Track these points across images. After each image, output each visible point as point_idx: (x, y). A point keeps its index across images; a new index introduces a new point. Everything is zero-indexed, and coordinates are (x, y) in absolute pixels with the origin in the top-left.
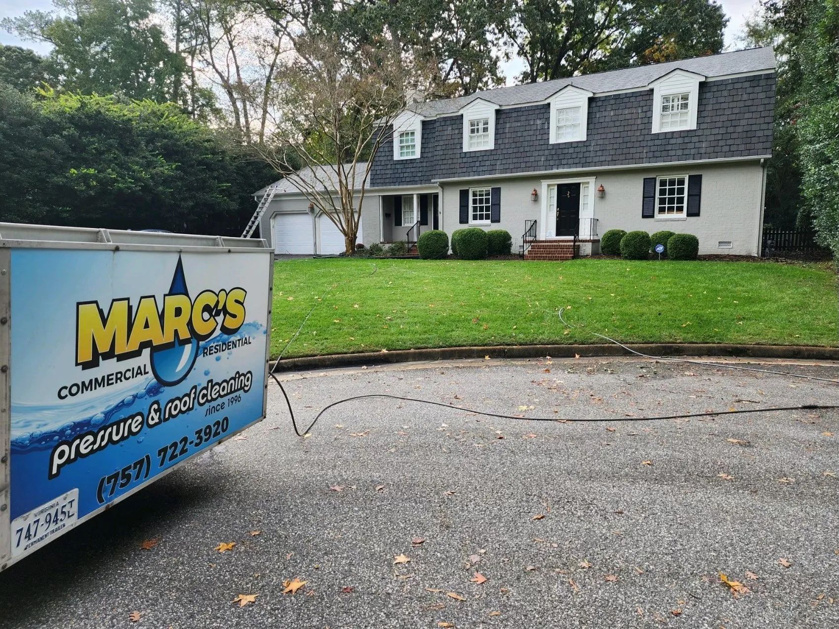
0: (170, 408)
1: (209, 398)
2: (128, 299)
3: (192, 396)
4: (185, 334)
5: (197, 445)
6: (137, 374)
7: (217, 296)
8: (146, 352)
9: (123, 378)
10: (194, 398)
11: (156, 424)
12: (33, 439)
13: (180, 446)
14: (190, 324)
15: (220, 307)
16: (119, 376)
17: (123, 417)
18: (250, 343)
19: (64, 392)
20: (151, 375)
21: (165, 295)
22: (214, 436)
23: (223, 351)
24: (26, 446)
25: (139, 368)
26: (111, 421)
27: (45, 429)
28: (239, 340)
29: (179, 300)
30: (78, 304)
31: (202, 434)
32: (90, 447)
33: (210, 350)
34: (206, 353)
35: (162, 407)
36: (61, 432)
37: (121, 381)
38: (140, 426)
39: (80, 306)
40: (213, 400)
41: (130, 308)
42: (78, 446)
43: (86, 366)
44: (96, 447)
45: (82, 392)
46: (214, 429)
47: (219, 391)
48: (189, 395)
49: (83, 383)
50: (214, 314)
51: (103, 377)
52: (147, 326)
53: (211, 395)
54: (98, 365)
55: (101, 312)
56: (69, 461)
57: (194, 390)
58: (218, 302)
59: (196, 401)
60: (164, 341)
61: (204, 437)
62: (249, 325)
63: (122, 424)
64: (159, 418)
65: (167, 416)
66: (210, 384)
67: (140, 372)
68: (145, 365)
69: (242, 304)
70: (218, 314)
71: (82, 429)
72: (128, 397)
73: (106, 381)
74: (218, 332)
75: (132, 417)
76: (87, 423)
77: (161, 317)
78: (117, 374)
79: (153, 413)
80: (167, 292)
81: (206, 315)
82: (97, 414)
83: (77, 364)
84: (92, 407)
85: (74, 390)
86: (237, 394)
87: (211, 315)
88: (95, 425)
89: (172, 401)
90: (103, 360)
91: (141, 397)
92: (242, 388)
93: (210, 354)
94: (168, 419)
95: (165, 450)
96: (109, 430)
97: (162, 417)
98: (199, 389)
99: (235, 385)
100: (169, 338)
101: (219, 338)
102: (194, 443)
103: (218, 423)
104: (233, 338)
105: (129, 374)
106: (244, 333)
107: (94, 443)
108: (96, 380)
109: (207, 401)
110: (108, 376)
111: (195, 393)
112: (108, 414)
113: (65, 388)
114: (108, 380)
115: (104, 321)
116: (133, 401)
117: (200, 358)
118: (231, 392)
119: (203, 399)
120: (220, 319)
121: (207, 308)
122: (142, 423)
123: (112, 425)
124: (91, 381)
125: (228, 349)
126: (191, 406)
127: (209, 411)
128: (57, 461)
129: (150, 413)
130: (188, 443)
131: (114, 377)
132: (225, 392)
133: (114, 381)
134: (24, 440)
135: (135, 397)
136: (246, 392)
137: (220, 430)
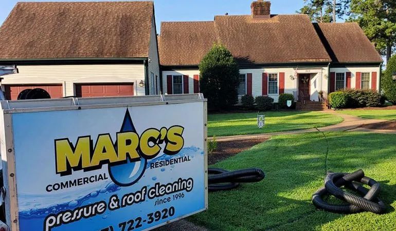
0: (126, 200)
1: (157, 194)
2: (90, 136)
3: (143, 192)
4: (134, 155)
5: (149, 223)
6: (99, 179)
7: (160, 131)
8: (105, 167)
9: (89, 181)
10: (145, 194)
11: (116, 208)
12: (32, 212)
13: (136, 223)
14: (138, 149)
15: (162, 138)
16: (86, 180)
17: (90, 203)
18: (189, 160)
19: (50, 188)
20: (110, 179)
21: (117, 133)
22: (163, 218)
23: (166, 165)
24: (28, 215)
25: (100, 175)
26: (82, 206)
27: (39, 207)
28: (180, 158)
29: (129, 135)
30: (55, 140)
31: (153, 216)
32: (69, 219)
33: (156, 165)
34: (153, 166)
35: (120, 198)
36: (50, 209)
37: (88, 183)
38: (104, 209)
39: (57, 142)
40: (160, 195)
41: (91, 142)
42: (61, 218)
43: (63, 174)
44: (73, 219)
45: (62, 188)
46: (162, 214)
47: (165, 190)
48: (141, 192)
49: (62, 184)
50: (157, 142)
51: (75, 181)
52: (104, 151)
53: (158, 192)
54: (71, 174)
55: (71, 144)
56: (56, 225)
57: (144, 189)
58: (160, 135)
59: (146, 196)
60: (118, 160)
61: (155, 219)
62: (188, 148)
63: (90, 207)
64: (118, 205)
65: (124, 204)
66: (157, 185)
67: (101, 177)
68: (105, 174)
69: (181, 136)
70: (161, 142)
71: (63, 208)
72: (94, 192)
73: (78, 182)
74: (161, 153)
75: (98, 204)
76: (67, 205)
77: (115, 146)
78: (84, 179)
79: (113, 202)
80: (119, 131)
81: (151, 144)
82: (73, 200)
83: (57, 173)
84: (69, 197)
85: (56, 187)
86: (181, 192)
87: (155, 143)
88: (71, 207)
89: (128, 195)
90: (74, 170)
91: (103, 192)
92: (184, 189)
93: (156, 167)
94: (125, 206)
95: (124, 224)
96: (82, 210)
97: (120, 204)
98: (148, 189)
99: (180, 186)
100: (122, 157)
101: (163, 157)
102: (147, 222)
103: (166, 210)
104: (174, 157)
105: (92, 179)
106: (183, 154)
107: (72, 216)
108: (70, 182)
109: (156, 196)
110: (78, 180)
111: (146, 191)
112: (79, 201)
113: (51, 186)
114: (79, 182)
115: (74, 149)
116: (98, 194)
117: (148, 170)
118: (175, 191)
119: (152, 194)
120: (163, 145)
121: (151, 139)
122: (105, 207)
123: (83, 207)
124: (67, 183)
125: (171, 164)
126: (143, 199)
127: (158, 203)
128: (48, 225)
129: (110, 201)
130: (142, 221)
131: (83, 180)
132: (170, 191)
133: (83, 182)
134: (27, 212)
135: (98, 192)
136: (188, 191)
137: (168, 214)
